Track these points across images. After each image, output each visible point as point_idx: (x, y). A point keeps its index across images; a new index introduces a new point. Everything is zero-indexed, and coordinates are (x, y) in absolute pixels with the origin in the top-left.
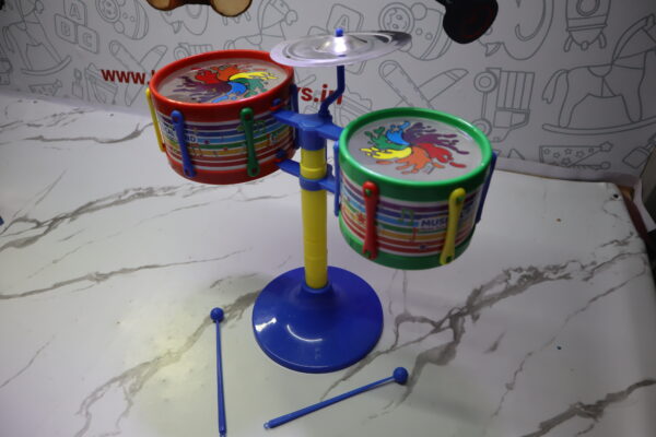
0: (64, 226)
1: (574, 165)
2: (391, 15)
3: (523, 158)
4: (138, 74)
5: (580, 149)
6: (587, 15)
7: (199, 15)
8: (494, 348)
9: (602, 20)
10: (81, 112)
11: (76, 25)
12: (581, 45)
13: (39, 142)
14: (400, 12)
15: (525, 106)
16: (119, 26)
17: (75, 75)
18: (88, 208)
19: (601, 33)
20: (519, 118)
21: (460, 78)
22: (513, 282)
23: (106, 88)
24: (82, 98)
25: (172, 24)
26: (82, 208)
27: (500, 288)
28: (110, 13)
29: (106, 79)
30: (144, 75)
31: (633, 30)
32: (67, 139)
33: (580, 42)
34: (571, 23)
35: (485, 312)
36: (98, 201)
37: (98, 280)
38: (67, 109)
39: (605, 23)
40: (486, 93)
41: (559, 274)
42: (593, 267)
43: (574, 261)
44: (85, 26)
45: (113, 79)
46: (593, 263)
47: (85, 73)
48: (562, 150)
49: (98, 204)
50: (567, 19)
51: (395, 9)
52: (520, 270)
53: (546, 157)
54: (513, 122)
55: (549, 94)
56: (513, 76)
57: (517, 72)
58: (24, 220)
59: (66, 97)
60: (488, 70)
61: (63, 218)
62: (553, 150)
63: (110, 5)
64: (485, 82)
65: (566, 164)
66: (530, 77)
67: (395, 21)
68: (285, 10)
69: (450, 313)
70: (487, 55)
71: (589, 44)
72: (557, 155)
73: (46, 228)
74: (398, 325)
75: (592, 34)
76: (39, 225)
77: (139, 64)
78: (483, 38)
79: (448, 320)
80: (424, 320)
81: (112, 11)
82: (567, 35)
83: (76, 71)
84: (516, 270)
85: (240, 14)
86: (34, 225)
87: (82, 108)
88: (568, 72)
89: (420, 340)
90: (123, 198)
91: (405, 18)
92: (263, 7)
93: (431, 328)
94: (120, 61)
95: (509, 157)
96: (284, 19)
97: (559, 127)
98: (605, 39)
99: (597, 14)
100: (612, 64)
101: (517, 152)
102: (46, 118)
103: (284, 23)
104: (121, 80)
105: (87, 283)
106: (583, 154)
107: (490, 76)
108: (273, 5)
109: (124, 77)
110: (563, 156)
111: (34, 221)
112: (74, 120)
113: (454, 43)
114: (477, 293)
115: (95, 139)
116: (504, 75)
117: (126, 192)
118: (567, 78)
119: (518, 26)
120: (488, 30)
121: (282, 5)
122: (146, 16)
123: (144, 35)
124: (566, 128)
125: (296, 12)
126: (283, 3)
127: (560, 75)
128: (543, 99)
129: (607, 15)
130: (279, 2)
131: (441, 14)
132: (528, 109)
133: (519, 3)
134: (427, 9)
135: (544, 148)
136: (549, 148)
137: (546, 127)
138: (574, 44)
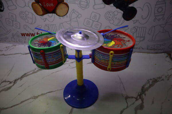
0: (19, 82)
1: (156, 50)
3: (143, 49)
4: (33, 34)
5: (157, 45)
6: (160, 12)
7: (52, 17)
8: (153, 103)
10: (15, 46)
11: (13, 21)
12: (158, 20)
13: (3, 56)
14: (111, 13)
16: (26, 21)
17: (12, 35)
18: (25, 75)
19: (163, 16)
20: (142, 39)
21: (126, 30)
22: (151, 83)
23: (22, 38)
24: (15, 42)
25: (43, 19)
26: (23, 76)
27: (148, 85)
28: (24, 17)
29: (22, 36)
30: (34, 34)
32: (12, 54)
34: (156, 15)
35: (147, 93)
36: (27, 73)
37: (35, 99)
38: (10, 45)
40: (134, 33)
41: (161, 79)
42: (168, 76)
43: (163, 75)
44: (16, 21)
45: (24, 36)
46: (168, 75)
47: (16, 34)
48: (153, 46)
49: (28, 74)
50: (155, 13)
51: (109, 13)
52: (151, 79)
53: (149, 48)
54: (141, 40)
55: (150, 32)
56: (141, 28)
57: (142, 27)
58: (5, 81)
59: (9, 41)
60: (134, 27)
61: (18, 79)
63: (24, 15)
64: (133, 30)
65: (154, 49)
66: (145, 28)
67: (109, 16)
68: (78, 14)
69: (138, 94)
70: (134, 23)
71: (160, 19)
73: (13, 84)
74: (126, 100)
75: (161, 17)
76: (11, 83)
77: (33, 31)
78: (133, 19)
79: (139, 97)
80: (132, 97)
81: (25, 17)
82: (154, 17)
83: (12, 34)
84: (150, 80)
85: (64, 15)
86: (9, 83)
87: (15, 45)
88: (155, 26)
89: (133, 103)
90: (35, 71)
91: (112, 15)
92: (71, 13)
93: (135, 99)
94: (27, 30)
95: (139, 49)
96: (78, 17)
97: (152, 40)
98: (164, 18)
99: (162, 12)
100: (166, 24)
101: (141, 47)
102: (4, 48)
103: (77, 18)
104: (27, 36)
105: (31, 100)
106: (158, 47)
107: (135, 29)
108: (74, 13)
109: (28, 35)
111: (8, 81)
112: (13, 48)
113: (125, 21)
114: (143, 87)
115: (21, 53)
116: (138, 28)
117: (35, 69)
118: (154, 28)
119: (142, 16)
120: (135, 17)
121: (77, 13)
122: (35, 17)
123: (35, 23)
124: (154, 40)
125: (81, 14)
126: (77, 12)
127: (152, 28)
128: (148, 34)
129: (165, 12)
130: (76, 12)
131: (122, 13)
132: (145, 36)
133: (142, 10)
134: (118, 12)
135: (148, 46)
136: (150, 46)
137: (149, 41)
138: (156, 20)
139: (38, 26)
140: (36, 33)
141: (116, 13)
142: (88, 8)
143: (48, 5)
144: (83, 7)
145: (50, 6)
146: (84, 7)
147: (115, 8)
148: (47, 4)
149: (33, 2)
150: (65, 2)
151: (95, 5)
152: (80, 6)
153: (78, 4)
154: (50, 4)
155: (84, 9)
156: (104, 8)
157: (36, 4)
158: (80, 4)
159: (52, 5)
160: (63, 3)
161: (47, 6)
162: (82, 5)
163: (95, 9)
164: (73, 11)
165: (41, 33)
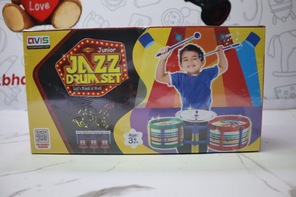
2: (169, 16)
3: (265, 98)
6: (280, 3)
9: (289, 4)
12: (282, 19)
14: (174, 14)
19: (291, 11)
33: (281, 18)
34: (274, 8)
39: (291, 5)
48: (288, 88)
50: (271, 6)
51: (171, 12)
53: (279, 94)
55: (271, 52)
62: (283, 89)
67: (171, 19)
68: (101, 21)
71: (286, 18)
72: (286, 92)
75: (285, 13)
82: (272, 15)
88: (278, 36)
91: (178, 17)
92: (87, 20)
97: (283, 72)
108: (93, 19)
110: (290, 92)
118: (279, 39)
119: (244, 13)
120: (228, 18)
121: (99, 19)
122: (6, 37)
123: (3, 49)
124: (287, 72)
125: (108, 22)
126: (100, 17)
127: (275, 39)
128: (269, 56)
129: (291, 1)
130: (97, 17)
131: (199, 11)
134: (190, 10)
135: (278, 89)
136: (281, 88)
137: (275, 74)
138: (277, 20)
139: (9, 58)
140: (2, 76)
141: (185, 12)
142: (124, 5)
143: (38, 7)
144: (112, 5)
145: (42, 8)
146: (114, 5)
148: (36, 5)
149: (7, 4)
152: (106, 4)
155: (115, 8)
156: (158, 2)
157: (14, 9)
159: (47, 6)
161: (35, 10)
163: (138, 7)
164: (90, 16)
165: (14, 75)
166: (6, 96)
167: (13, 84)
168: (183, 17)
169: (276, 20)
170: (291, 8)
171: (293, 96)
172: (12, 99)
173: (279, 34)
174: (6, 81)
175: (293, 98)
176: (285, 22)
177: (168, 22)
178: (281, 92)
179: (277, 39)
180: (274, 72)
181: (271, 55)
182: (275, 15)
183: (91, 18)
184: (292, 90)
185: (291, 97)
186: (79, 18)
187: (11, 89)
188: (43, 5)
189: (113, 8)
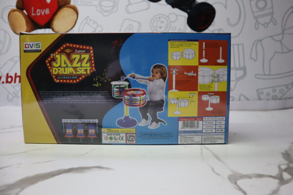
1: (280, 99)
2: (157, 21)
3: (248, 99)
5: (280, 88)
6: (262, 9)
9: (270, 11)
12: (264, 25)
14: (162, 19)
15: (242, 65)
19: (272, 17)
20: (240, 73)
31: (288, 14)
33: (263, 23)
34: (256, 14)
39: (273, 12)
48: (270, 91)
50: (253, 12)
51: (159, 18)
53: (262, 96)
54: (238, 76)
55: (254, 56)
62: (265, 91)
66: (241, 47)
67: (159, 24)
68: (95, 26)
69: (279, 168)
71: (268, 24)
72: (268, 94)
75: (268, 19)
79: (285, 173)
82: (254, 21)
88: (261, 41)
91: (165, 22)
92: (82, 25)
93: (275, 181)
95: (240, 100)
96: (95, 31)
97: (265, 75)
98: (275, 20)
99: (267, 8)
100: (283, 33)
101: (244, 96)
106: (284, 91)
108: (88, 24)
110: (272, 94)
114: (286, 155)
118: (262, 45)
119: (228, 19)
120: (213, 23)
121: (94, 23)
122: (10, 38)
123: (7, 51)
124: (269, 75)
125: (102, 27)
126: (95, 22)
127: (257, 43)
128: (251, 59)
129: (272, 8)
130: (92, 22)
131: (185, 17)
132: (245, 67)
133: (226, 7)
134: (177, 16)
135: (260, 91)
136: (263, 90)
137: (257, 76)
138: (260, 25)
139: (12, 58)
140: (5, 75)
141: (173, 18)
142: (116, 11)
143: (39, 12)
144: (105, 11)
145: (43, 14)
146: (107, 11)
147: (170, 7)
148: (38, 10)
149: (12, 9)
150: (72, 3)
151: (130, 4)
152: (100, 10)
153: (96, 6)
154: (43, 11)
155: (108, 14)
156: (147, 9)
157: (18, 14)
158: (101, 5)
159: (47, 11)
160: (68, 6)
161: (36, 15)
162: (103, 7)
163: (129, 13)
164: (85, 21)
165: (16, 74)
166: (9, 92)
167: (15, 82)
168: (171, 22)
169: (258, 25)
170: (272, 15)
171: (275, 98)
172: (14, 96)
173: (261, 39)
174: (9, 79)
175: (275, 99)
176: (267, 27)
177: (156, 27)
178: (263, 94)
179: (259, 44)
180: (257, 75)
181: (253, 59)
182: (257, 21)
183: (86, 23)
184: (274, 92)
185: (273, 99)
186: (76, 22)
187: (14, 87)
188: (44, 10)
189: (106, 14)
